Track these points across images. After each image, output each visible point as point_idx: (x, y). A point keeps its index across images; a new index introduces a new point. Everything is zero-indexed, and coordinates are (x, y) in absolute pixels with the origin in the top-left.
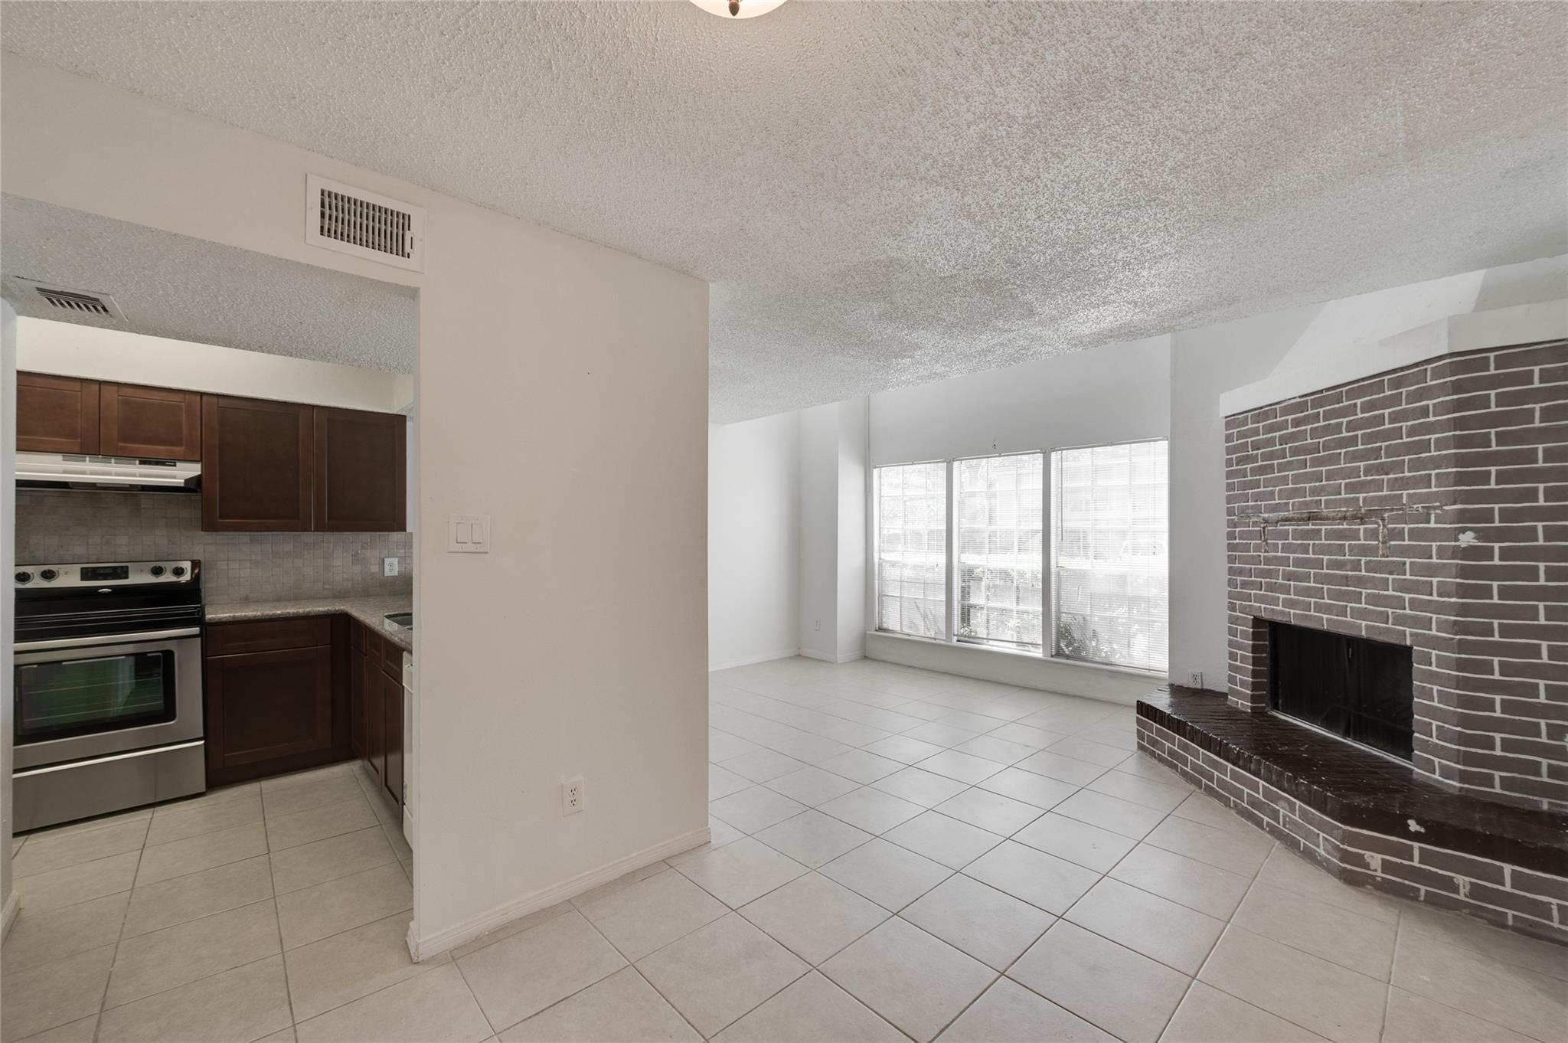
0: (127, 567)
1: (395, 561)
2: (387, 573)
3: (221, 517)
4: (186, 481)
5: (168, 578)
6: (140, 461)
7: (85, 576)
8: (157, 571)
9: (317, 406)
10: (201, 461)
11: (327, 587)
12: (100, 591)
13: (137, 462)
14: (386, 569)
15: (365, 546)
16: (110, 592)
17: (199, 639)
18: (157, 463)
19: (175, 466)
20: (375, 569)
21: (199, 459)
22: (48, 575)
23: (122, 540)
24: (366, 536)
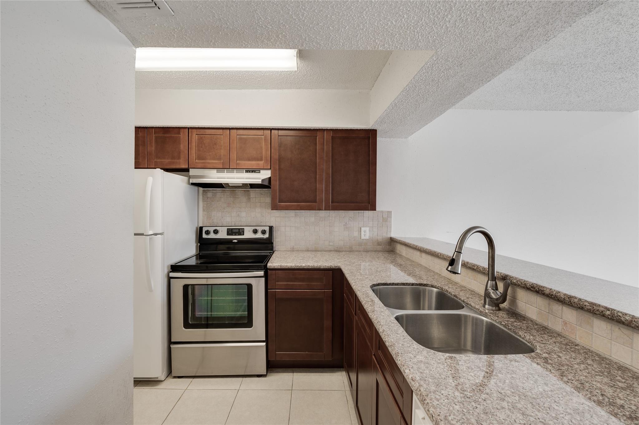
0: (244, 229)
1: (367, 229)
2: (363, 237)
3: (279, 202)
4: (263, 180)
5: (259, 235)
6: (245, 170)
7: (228, 234)
8: (255, 232)
9: (327, 130)
10: (271, 169)
11: (331, 244)
12: (233, 241)
13: (245, 171)
14: (362, 234)
15: (351, 219)
16: (237, 242)
17: (264, 279)
18: (252, 172)
19: (260, 172)
20: (356, 234)
21: (270, 168)
22: (216, 232)
23: (243, 214)
24: (351, 213)
